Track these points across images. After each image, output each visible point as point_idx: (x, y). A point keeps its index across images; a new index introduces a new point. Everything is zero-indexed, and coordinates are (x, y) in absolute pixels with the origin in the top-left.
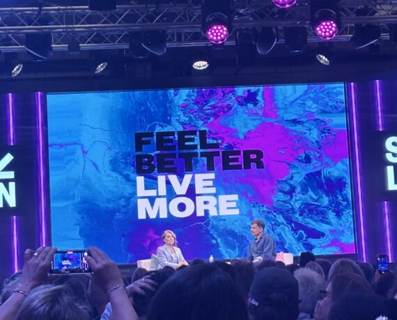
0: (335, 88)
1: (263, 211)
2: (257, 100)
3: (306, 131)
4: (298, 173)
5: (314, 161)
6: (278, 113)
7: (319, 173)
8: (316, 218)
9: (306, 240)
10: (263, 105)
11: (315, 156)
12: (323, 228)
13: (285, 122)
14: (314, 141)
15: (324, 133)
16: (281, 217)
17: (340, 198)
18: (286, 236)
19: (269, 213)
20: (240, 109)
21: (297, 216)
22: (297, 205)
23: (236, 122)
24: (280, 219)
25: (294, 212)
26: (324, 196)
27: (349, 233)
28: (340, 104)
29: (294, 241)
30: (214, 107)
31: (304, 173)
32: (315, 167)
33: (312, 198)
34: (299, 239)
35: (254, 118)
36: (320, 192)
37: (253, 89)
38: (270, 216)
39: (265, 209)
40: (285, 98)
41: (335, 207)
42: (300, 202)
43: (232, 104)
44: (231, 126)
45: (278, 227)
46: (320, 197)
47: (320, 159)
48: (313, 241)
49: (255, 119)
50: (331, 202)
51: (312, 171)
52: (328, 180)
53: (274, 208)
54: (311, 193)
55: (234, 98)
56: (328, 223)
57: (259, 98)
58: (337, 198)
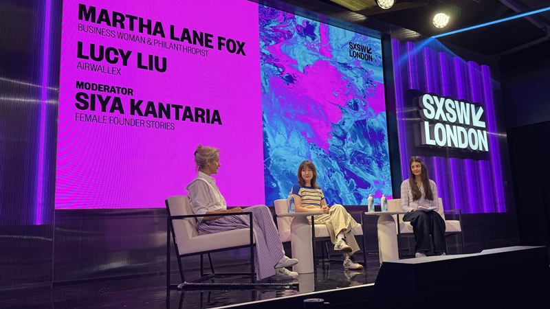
0: (375, 42)
1: (320, 155)
2: (315, 35)
3: (354, 78)
4: (349, 119)
5: (361, 109)
6: (332, 53)
7: (364, 122)
8: (363, 167)
9: (356, 190)
10: (320, 42)
11: (361, 104)
12: (369, 178)
13: (338, 64)
14: (360, 89)
15: (368, 83)
16: (336, 163)
17: (381, 150)
18: (340, 184)
19: (325, 157)
20: (300, 40)
21: (349, 163)
22: (348, 152)
23: (296, 53)
24: (335, 165)
25: (346, 159)
26: (369, 145)
27: (388, 185)
28: (379, 59)
29: (347, 190)
30: (275, 29)
31: (354, 120)
32: (362, 116)
33: (360, 146)
34: (351, 188)
35: (313, 52)
36: (366, 141)
37: (311, 22)
38: (327, 161)
39: (323, 153)
40: (337, 39)
41: (377, 158)
42: (350, 149)
43: (292, 31)
44: (291, 56)
45: (333, 174)
46: (366, 147)
47: (365, 108)
48: (362, 191)
49: (313, 55)
50: (374, 153)
51: (359, 119)
52: (372, 130)
53: (330, 152)
54: (359, 141)
55: (294, 25)
56: (373, 174)
57: (316, 32)
58: (378, 149)
